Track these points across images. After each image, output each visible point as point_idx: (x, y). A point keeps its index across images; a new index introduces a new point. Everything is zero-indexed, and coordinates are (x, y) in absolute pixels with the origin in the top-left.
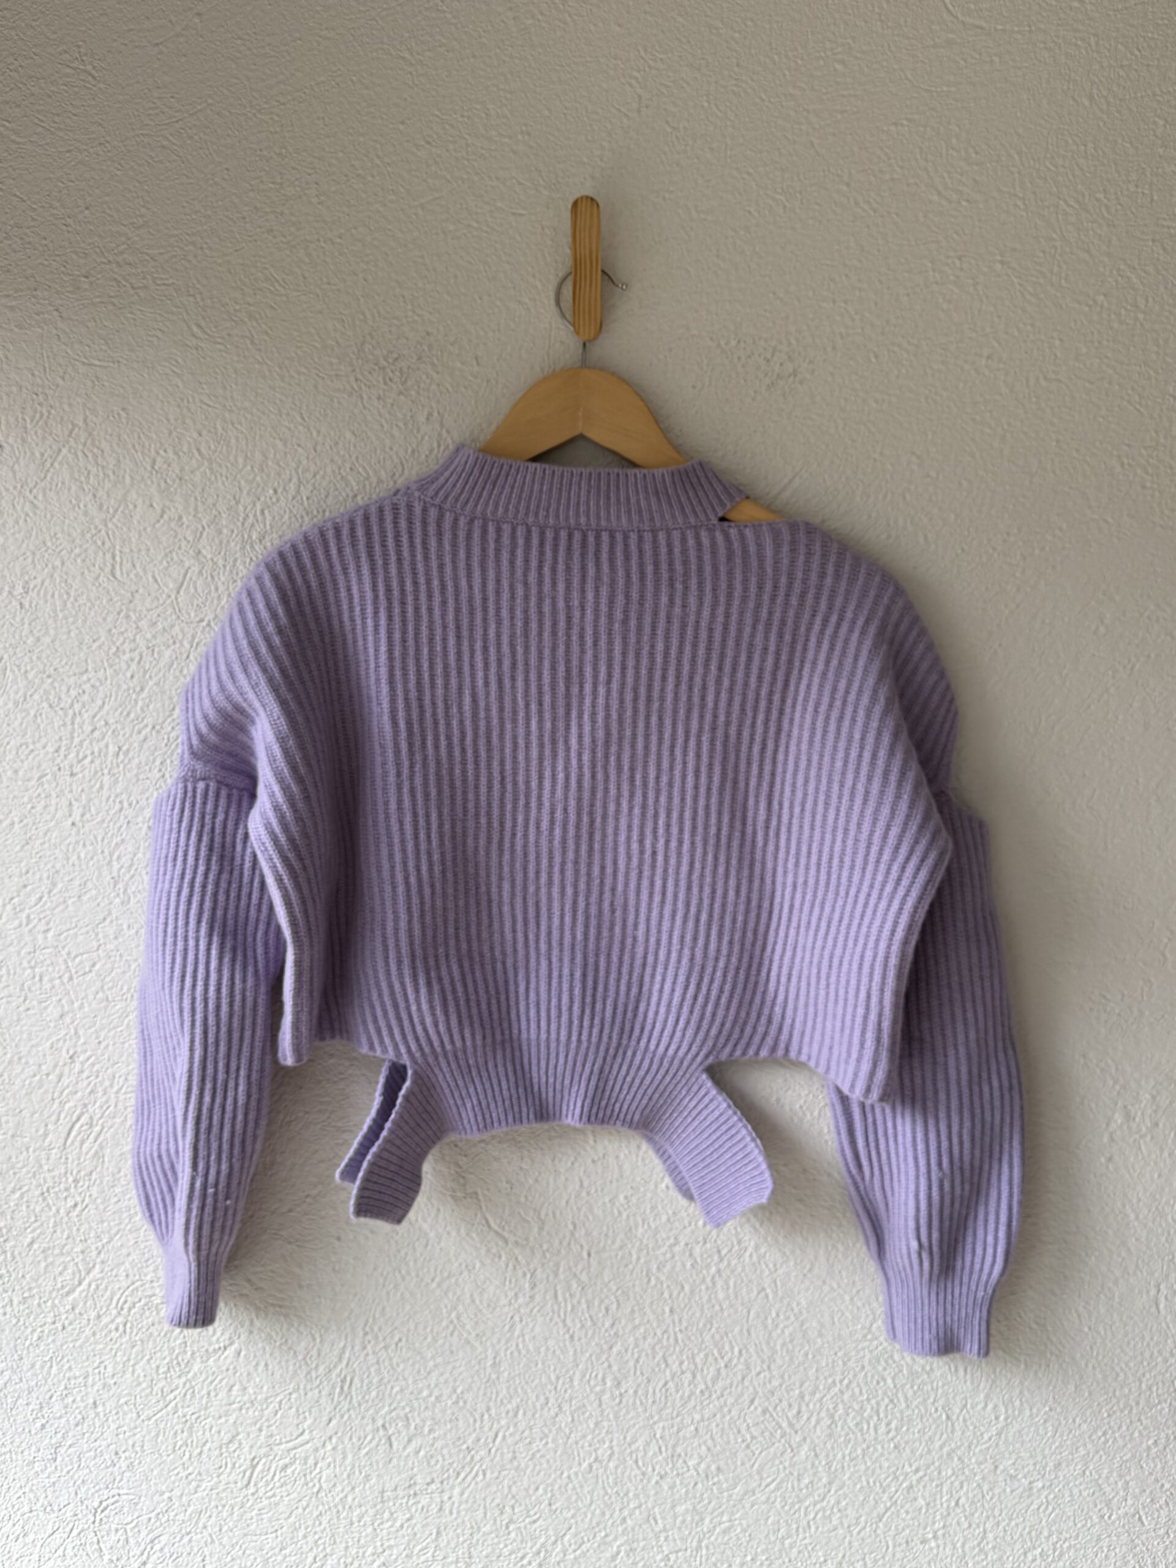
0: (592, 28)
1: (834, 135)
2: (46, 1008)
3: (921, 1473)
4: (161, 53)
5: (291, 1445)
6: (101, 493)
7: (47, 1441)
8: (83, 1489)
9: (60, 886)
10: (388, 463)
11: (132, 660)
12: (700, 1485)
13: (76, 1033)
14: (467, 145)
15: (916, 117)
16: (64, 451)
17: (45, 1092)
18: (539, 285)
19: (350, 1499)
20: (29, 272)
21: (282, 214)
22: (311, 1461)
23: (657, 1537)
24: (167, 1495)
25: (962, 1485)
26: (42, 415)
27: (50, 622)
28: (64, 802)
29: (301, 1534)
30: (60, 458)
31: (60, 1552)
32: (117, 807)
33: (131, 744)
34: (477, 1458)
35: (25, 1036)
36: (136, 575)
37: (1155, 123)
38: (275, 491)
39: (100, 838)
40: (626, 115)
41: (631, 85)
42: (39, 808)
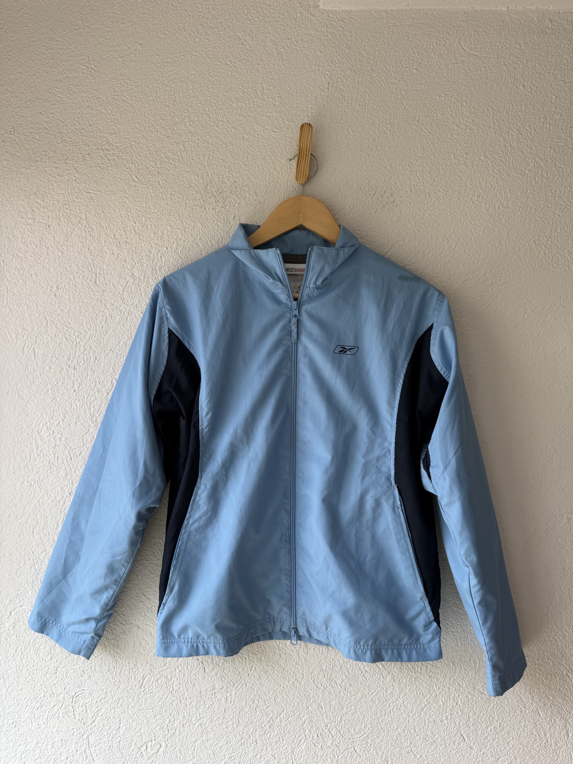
0: (309, 53)
1: (413, 100)
2: (60, 471)
3: (441, 690)
4: (124, 60)
5: (161, 669)
6: (91, 247)
7: (52, 665)
8: (68, 688)
9: (67, 418)
10: (216, 237)
11: (103, 320)
12: (342, 692)
13: (72, 483)
14: (254, 102)
15: (448, 93)
16: (76, 229)
17: (58, 509)
18: (283, 161)
19: (186, 694)
20: (64, 152)
21: (174, 129)
22: (169, 677)
23: (322, 716)
24: (104, 691)
25: (459, 695)
26: (67, 213)
27: (68, 303)
28: (71, 382)
29: (163, 711)
30: (74, 232)
31: (57, 715)
32: (94, 384)
33: (101, 357)
34: (243, 677)
35: (50, 484)
36: (106, 284)
37: (551, 97)
38: (167, 248)
39: (86, 397)
40: (323, 91)
41: (325, 78)
42: (60, 383)
